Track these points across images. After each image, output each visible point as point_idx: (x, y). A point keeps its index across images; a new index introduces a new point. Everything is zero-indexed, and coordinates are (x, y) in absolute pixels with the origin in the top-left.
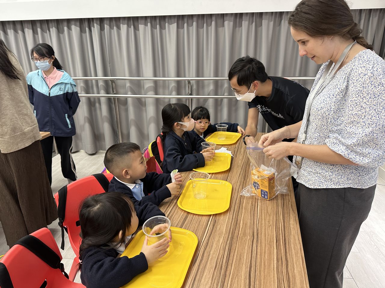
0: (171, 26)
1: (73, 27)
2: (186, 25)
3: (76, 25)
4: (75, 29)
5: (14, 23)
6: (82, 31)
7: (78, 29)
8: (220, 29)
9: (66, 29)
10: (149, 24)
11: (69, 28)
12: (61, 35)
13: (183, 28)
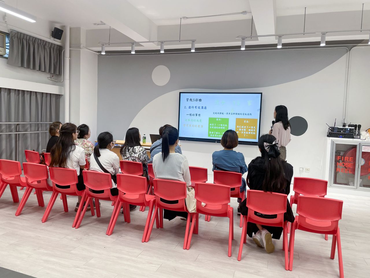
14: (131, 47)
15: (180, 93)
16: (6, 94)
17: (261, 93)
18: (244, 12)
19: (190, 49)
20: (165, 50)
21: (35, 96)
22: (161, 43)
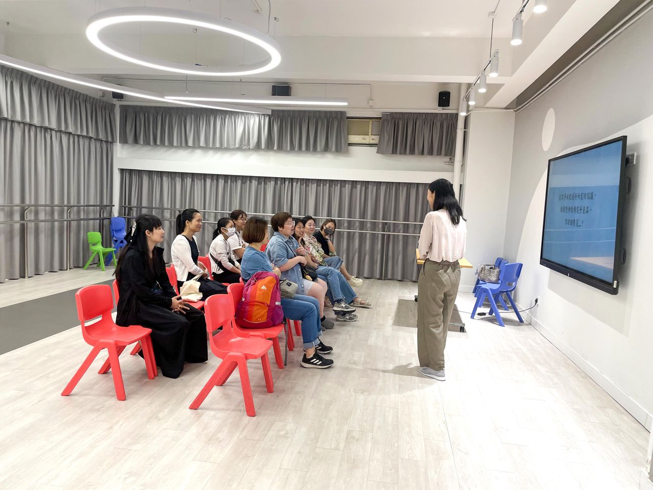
0: (313, 185)
1: (253, 181)
2: (322, 185)
3: (255, 180)
4: (254, 183)
5: (212, 175)
6: (259, 183)
7: (257, 182)
8: (343, 189)
9: (248, 181)
10: (299, 183)
11: (251, 182)
12: (243, 185)
13: (320, 186)
15: (550, 161)
16: (375, 188)
21: (415, 189)
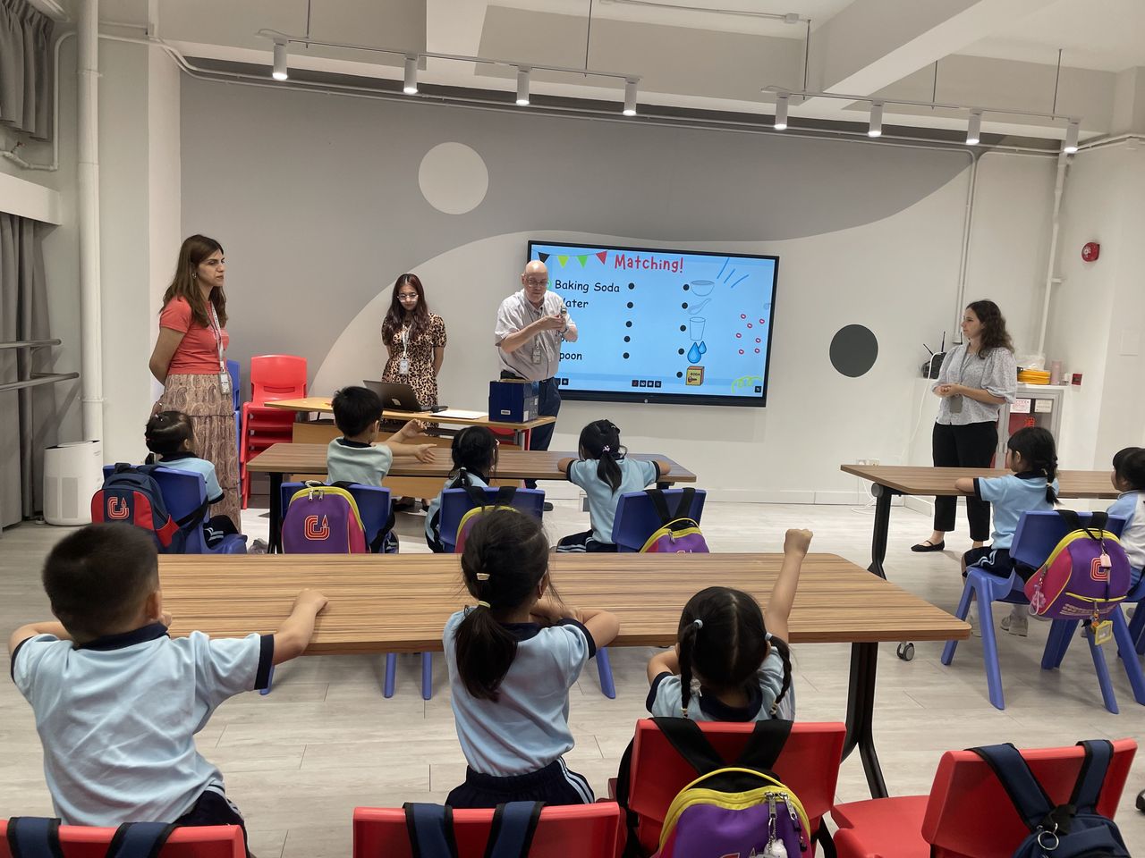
14: (403, 69)
15: (531, 243)
17: (777, 259)
18: (790, 18)
19: (619, 106)
20: (534, 98)
22: (518, 72)
